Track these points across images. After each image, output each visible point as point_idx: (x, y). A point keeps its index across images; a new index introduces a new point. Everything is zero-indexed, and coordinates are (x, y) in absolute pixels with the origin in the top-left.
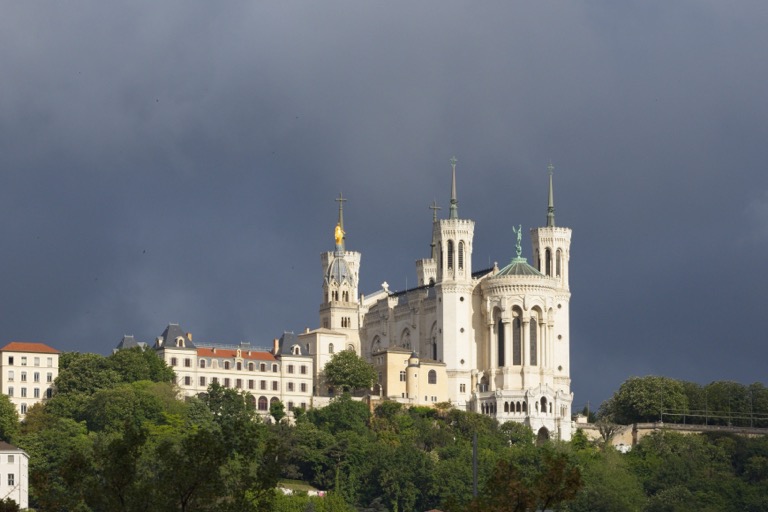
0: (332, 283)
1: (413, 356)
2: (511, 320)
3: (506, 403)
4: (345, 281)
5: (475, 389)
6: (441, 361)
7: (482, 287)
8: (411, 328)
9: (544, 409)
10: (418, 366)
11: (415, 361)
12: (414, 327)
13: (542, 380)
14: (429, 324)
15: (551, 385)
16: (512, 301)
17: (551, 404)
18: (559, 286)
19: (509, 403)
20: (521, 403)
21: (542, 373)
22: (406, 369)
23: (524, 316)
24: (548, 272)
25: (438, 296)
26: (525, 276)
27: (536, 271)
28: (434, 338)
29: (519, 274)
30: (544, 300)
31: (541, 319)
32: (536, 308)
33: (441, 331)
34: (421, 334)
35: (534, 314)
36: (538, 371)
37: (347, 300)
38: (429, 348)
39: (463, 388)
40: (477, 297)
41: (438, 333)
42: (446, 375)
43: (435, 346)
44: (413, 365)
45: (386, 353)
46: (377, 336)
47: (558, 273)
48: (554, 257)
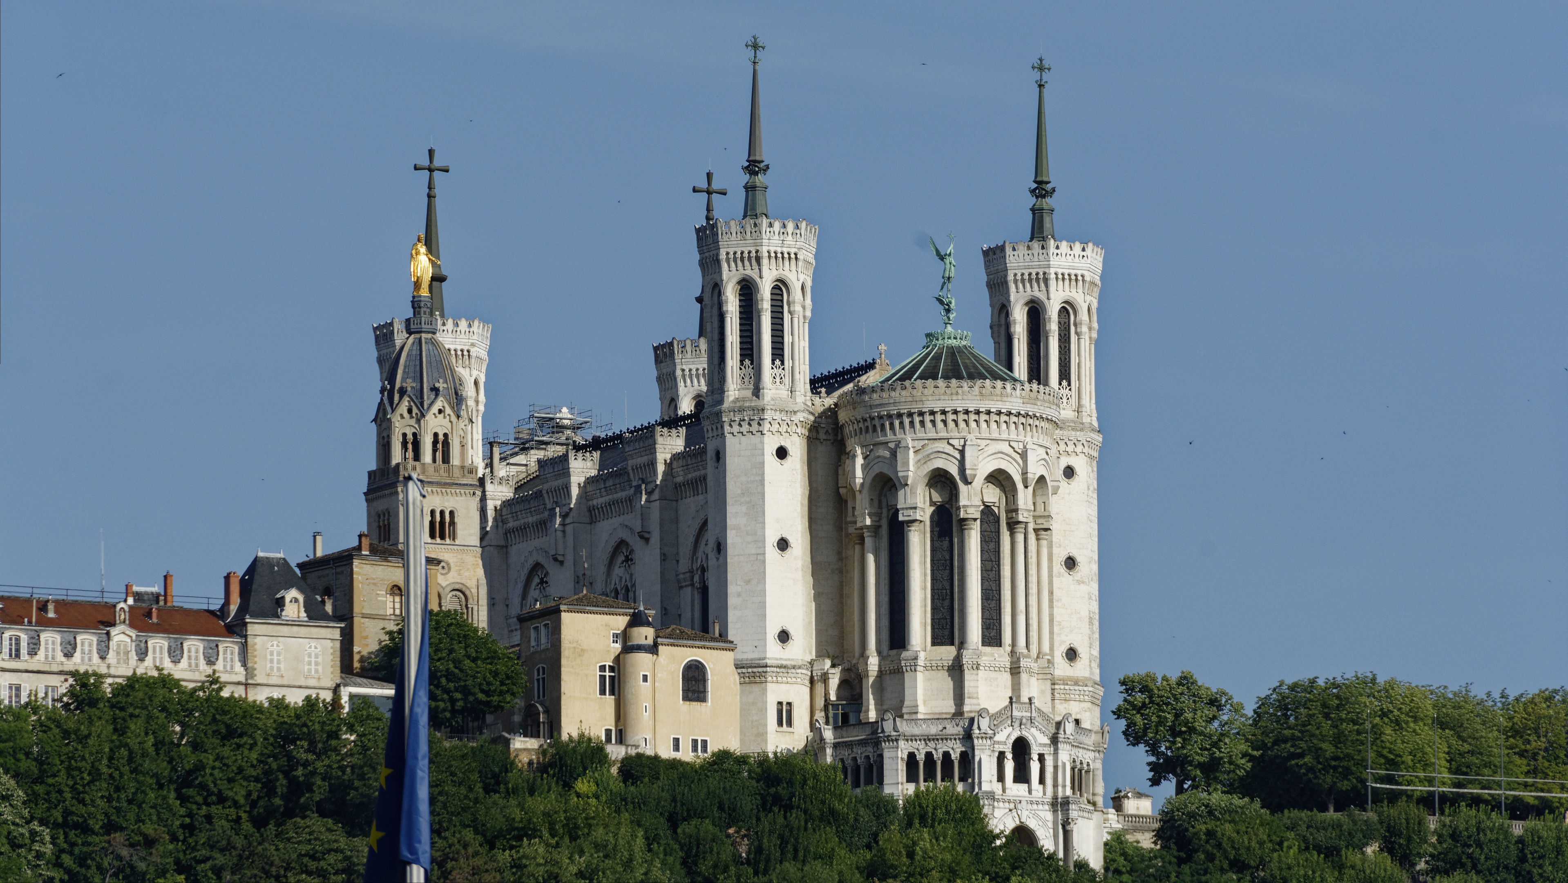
0: (403, 408)
1: (637, 620)
2: (924, 513)
3: (912, 756)
4: (439, 404)
5: (820, 716)
6: (723, 637)
7: (843, 417)
8: (635, 543)
9: (1022, 776)
10: (653, 649)
11: (645, 634)
12: (644, 537)
13: (1016, 687)
14: (688, 530)
15: (1042, 702)
16: (928, 458)
17: (1041, 758)
18: (1067, 413)
19: (921, 757)
20: (955, 756)
21: (1015, 670)
22: (617, 659)
23: (963, 501)
24: (1037, 373)
25: (711, 446)
26: (965, 384)
27: (1000, 369)
28: (703, 570)
29: (946, 377)
30: (1024, 455)
31: (1012, 510)
32: (998, 478)
33: (720, 547)
34: (664, 557)
35: (993, 495)
36: (1006, 661)
37: (446, 459)
38: (688, 598)
39: (785, 714)
40: (825, 450)
41: (712, 556)
42: (734, 678)
43: (704, 591)
44: (639, 648)
45: (558, 611)
46: (537, 566)
47: (1065, 374)
48: (1053, 327)
